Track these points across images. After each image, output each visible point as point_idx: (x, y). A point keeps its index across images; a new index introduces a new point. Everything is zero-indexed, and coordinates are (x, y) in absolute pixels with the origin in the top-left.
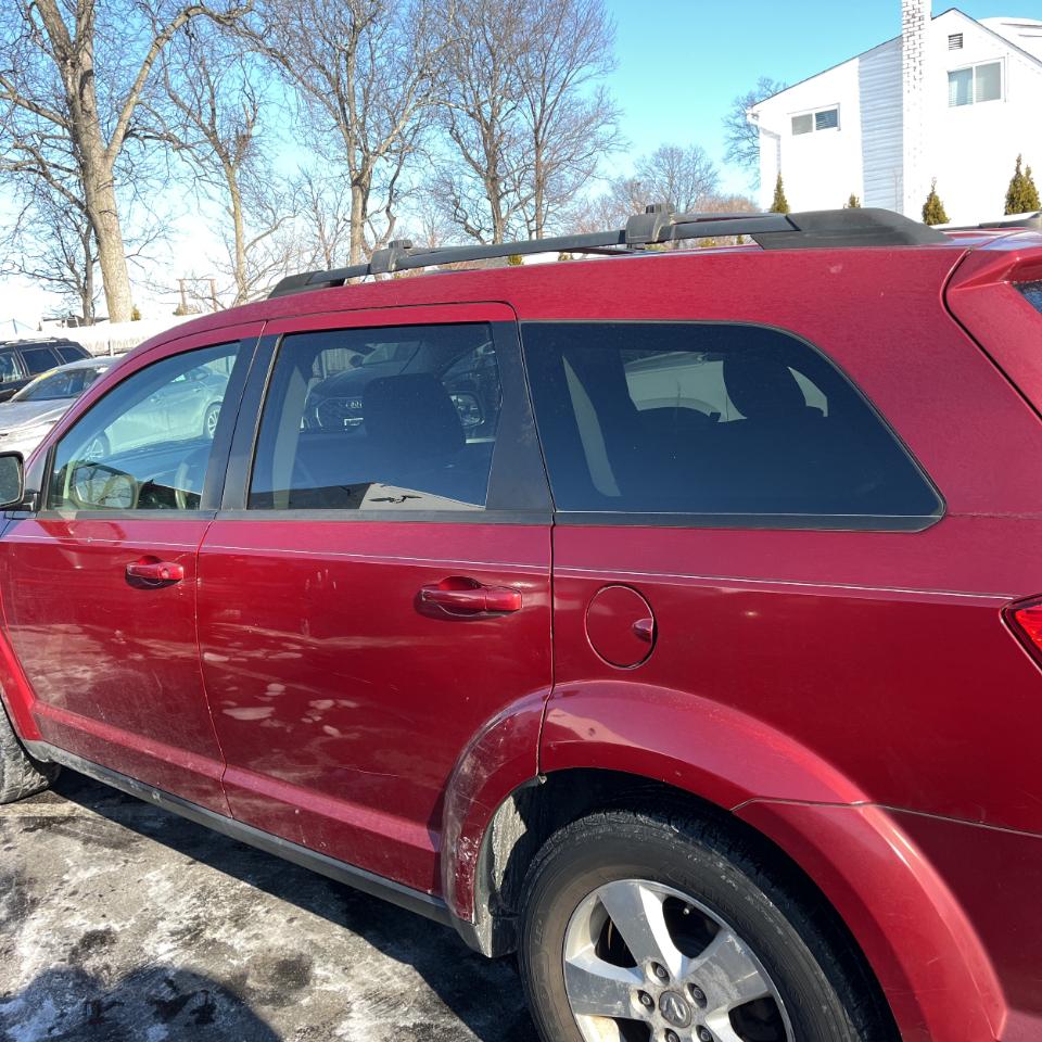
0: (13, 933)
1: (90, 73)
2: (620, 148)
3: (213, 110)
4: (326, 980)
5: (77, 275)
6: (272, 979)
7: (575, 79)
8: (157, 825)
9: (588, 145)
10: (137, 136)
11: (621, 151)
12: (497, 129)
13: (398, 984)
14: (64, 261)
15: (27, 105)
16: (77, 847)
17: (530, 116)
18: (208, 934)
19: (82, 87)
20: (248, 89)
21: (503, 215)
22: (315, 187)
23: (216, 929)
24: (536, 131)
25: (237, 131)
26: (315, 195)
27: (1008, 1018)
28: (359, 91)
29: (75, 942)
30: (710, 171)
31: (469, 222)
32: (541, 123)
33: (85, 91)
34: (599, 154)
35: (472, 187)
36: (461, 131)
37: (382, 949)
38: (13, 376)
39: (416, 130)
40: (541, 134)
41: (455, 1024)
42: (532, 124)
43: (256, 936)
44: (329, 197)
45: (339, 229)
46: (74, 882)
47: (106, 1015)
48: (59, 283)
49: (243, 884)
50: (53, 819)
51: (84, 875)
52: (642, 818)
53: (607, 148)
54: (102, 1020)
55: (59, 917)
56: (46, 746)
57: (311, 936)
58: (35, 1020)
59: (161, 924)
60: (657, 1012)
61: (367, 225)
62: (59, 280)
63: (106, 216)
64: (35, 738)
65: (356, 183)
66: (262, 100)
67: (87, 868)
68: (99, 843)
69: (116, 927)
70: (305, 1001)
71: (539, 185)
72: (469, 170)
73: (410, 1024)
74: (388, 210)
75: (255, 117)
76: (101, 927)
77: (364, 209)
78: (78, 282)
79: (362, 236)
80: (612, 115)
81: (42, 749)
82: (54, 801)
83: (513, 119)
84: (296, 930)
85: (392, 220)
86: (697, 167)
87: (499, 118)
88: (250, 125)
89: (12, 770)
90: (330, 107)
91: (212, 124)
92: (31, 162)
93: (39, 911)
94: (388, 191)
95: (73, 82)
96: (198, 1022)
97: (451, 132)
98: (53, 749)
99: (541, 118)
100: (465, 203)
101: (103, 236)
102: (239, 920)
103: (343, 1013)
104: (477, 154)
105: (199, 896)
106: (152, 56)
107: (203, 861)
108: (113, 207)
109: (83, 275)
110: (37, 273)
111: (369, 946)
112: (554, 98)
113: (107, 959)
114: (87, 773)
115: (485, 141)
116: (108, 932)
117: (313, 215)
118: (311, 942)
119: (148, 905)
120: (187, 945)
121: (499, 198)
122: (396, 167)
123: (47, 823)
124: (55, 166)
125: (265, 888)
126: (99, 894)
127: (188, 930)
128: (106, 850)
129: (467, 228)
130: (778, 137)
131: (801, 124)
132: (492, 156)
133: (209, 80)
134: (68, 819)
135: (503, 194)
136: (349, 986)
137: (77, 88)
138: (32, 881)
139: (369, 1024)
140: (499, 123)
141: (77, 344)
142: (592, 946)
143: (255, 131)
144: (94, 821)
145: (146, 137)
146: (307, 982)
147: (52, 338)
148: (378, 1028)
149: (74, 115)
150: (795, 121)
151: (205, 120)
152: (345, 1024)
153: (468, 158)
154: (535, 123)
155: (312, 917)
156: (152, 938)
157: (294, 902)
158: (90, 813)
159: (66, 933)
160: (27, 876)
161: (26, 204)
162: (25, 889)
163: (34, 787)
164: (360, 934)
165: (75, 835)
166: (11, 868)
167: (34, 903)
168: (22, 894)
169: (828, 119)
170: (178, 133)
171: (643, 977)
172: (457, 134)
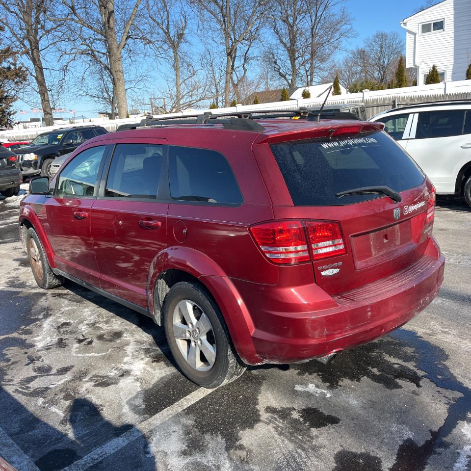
0: (43, 322)
1: (113, 12)
2: (352, 36)
3: (168, 23)
4: (126, 337)
5: (109, 96)
6: (111, 336)
7: (332, 4)
8: (92, 297)
9: (337, 35)
10: (132, 38)
11: (353, 37)
12: (295, 28)
13: (145, 339)
14: (104, 90)
15: (87, 26)
16: (66, 302)
17: (310, 21)
18: (97, 325)
19: (109, 18)
20: (183, 13)
21: (297, 68)
22: (212, 56)
23: (100, 324)
24: (312, 29)
25: (178, 32)
26: (212, 60)
27: (255, 331)
28: (232, 11)
29: (59, 324)
30: (401, 44)
31: (281, 71)
32: (314, 25)
33: (110, 20)
34: (343, 39)
35: (282, 55)
36: (279, 29)
37: (145, 331)
38: (78, 141)
39: (257, 29)
40: (314, 31)
41: (157, 348)
42: (310, 25)
43: (110, 326)
44: (217, 61)
45: (222, 75)
46: (63, 310)
47: (63, 341)
48: (102, 99)
49: (111, 314)
50: (61, 294)
51: (66, 309)
52: (186, 283)
53: (346, 36)
54: (62, 342)
55: (57, 318)
56: (57, 269)
57: (126, 327)
58: (44, 341)
59: (85, 322)
60: (192, 336)
61: (234, 72)
62: (102, 98)
63: (118, 73)
64: (55, 267)
65: (229, 54)
66: (189, 18)
67: (68, 307)
68: (73, 301)
69: (72, 322)
70: (118, 341)
71: (313, 54)
72: (282, 47)
73: (144, 348)
74: (243, 66)
75: (186, 25)
76: (68, 321)
77: (233, 66)
78: (110, 99)
79: (232, 78)
80: (348, 20)
81: (57, 271)
82: (63, 289)
83: (302, 23)
84: (123, 325)
85: (245, 70)
86: (394, 42)
87: (296, 23)
88: (183, 29)
89: (49, 278)
90: (218, 20)
91: (167, 28)
92: (89, 50)
93: (51, 317)
94: (244, 57)
95: (105, 17)
96: (88, 344)
97: (274, 30)
98: (59, 270)
99: (314, 23)
100: (279, 62)
101: (117, 81)
102: (107, 322)
103: (128, 344)
104: (286, 40)
105: (97, 316)
106: (138, 3)
107: (102, 307)
108: (121, 69)
109: (112, 96)
110: (93, 95)
111: (141, 330)
112: (321, 13)
113: (67, 329)
114: (68, 278)
115: (290, 33)
116: (69, 323)
117: (211, 69)
118: (125, 328)
119: (82, 317)
120: (90, 327)
121: (295, 60)
122: (247, 47)
123: (59, 295)
124: (98, 52)
125: (117, 315)
126: (69, 314)
127: (92, 323)
128: (75, 303)
129: (280, 74)
130: (415, 34)
131: (426, 28)
132: (293, 40)
133: (167, 9)
134: (65, 294)
135: (297, 58)
136: (131, 339)
137: (107, 19)
138: (51, 310)
139: (133, 347)
140: (296, 25)
141: (103, 128)
142: (180, 320)
143: (186, 31)
144: (73, 295)
145: (135, 38)
146: (121, 337)
147: (93, 125)
148: (136, 348)
149: (106, 31)
150: (423, 26)
151: (164, 27)
152: (127, 347)
153: (282, 42)
154: (312, 25)
155: (128, 322)
156: (81, 325)
157: (124, 319)
158: (73, 293)
159: (58, 322)
160: (50, 308)
161: (86, 68)
162: (49, 311)
163: (57, 284)
164: (140, 327)
165: (67, 299)
166: (46, 306)
167: (51, 315)
168: (47, 313)
169: (439, 25)
170: (148, 37)
171: (188, 327)
172: (277, 30)
